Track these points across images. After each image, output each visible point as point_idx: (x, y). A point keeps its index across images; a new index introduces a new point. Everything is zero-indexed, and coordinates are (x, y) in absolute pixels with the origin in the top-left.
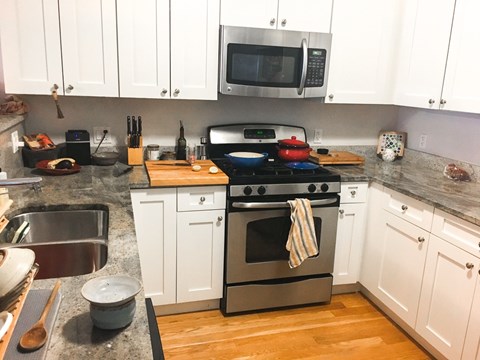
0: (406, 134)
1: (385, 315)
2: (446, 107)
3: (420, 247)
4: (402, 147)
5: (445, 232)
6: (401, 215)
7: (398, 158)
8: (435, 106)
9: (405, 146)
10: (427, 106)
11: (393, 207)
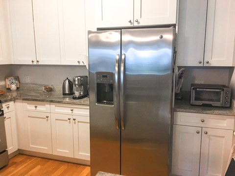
0: (18, 77)
1: (36, 157)
2: (39, 63)
3: (47, 120)
4: (18, 83)
5: (56, 110)
6: (36, 110)
7: (18, 88)
8: (35, 63)
9: (19, 83)
10: (31, 63)
11: (30, 108)
